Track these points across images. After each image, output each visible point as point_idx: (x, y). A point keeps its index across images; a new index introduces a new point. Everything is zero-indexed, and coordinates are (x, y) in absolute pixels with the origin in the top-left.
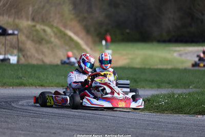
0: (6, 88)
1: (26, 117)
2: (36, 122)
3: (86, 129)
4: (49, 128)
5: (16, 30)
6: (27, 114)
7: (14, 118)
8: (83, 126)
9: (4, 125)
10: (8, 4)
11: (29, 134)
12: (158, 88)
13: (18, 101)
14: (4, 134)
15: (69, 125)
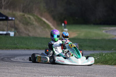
0: (8, 50)
1: (19, 66)
2: (25, 69)
3: (53, 73)
4: (32, 72)
5: (14, 17)
6: (20, 64)
7: (12, 67)
8: (51, 71)
9: (7, 71)
10: (9, 2)
11: (21, 76)
12: (94, 50)
13: (14, 57)
14: (6, 75)
15: (43, 71)
